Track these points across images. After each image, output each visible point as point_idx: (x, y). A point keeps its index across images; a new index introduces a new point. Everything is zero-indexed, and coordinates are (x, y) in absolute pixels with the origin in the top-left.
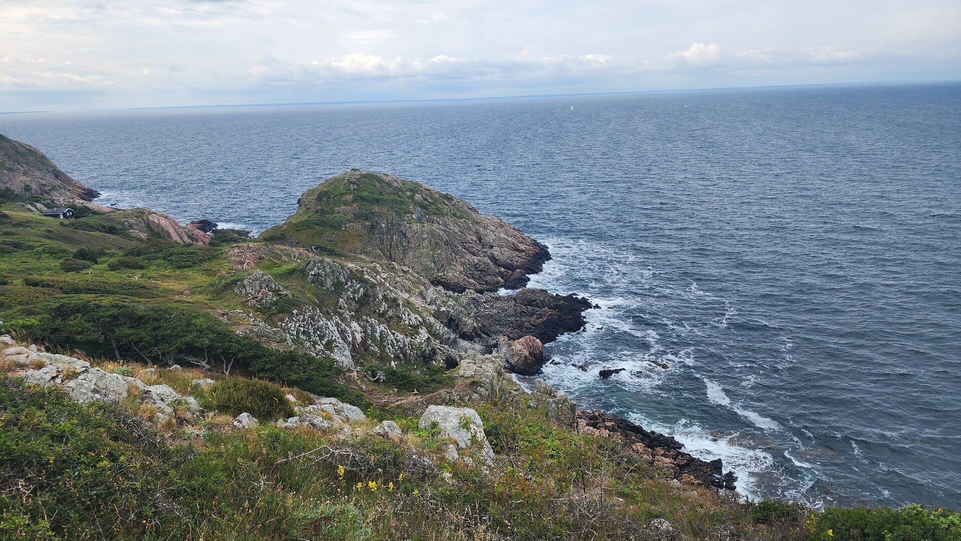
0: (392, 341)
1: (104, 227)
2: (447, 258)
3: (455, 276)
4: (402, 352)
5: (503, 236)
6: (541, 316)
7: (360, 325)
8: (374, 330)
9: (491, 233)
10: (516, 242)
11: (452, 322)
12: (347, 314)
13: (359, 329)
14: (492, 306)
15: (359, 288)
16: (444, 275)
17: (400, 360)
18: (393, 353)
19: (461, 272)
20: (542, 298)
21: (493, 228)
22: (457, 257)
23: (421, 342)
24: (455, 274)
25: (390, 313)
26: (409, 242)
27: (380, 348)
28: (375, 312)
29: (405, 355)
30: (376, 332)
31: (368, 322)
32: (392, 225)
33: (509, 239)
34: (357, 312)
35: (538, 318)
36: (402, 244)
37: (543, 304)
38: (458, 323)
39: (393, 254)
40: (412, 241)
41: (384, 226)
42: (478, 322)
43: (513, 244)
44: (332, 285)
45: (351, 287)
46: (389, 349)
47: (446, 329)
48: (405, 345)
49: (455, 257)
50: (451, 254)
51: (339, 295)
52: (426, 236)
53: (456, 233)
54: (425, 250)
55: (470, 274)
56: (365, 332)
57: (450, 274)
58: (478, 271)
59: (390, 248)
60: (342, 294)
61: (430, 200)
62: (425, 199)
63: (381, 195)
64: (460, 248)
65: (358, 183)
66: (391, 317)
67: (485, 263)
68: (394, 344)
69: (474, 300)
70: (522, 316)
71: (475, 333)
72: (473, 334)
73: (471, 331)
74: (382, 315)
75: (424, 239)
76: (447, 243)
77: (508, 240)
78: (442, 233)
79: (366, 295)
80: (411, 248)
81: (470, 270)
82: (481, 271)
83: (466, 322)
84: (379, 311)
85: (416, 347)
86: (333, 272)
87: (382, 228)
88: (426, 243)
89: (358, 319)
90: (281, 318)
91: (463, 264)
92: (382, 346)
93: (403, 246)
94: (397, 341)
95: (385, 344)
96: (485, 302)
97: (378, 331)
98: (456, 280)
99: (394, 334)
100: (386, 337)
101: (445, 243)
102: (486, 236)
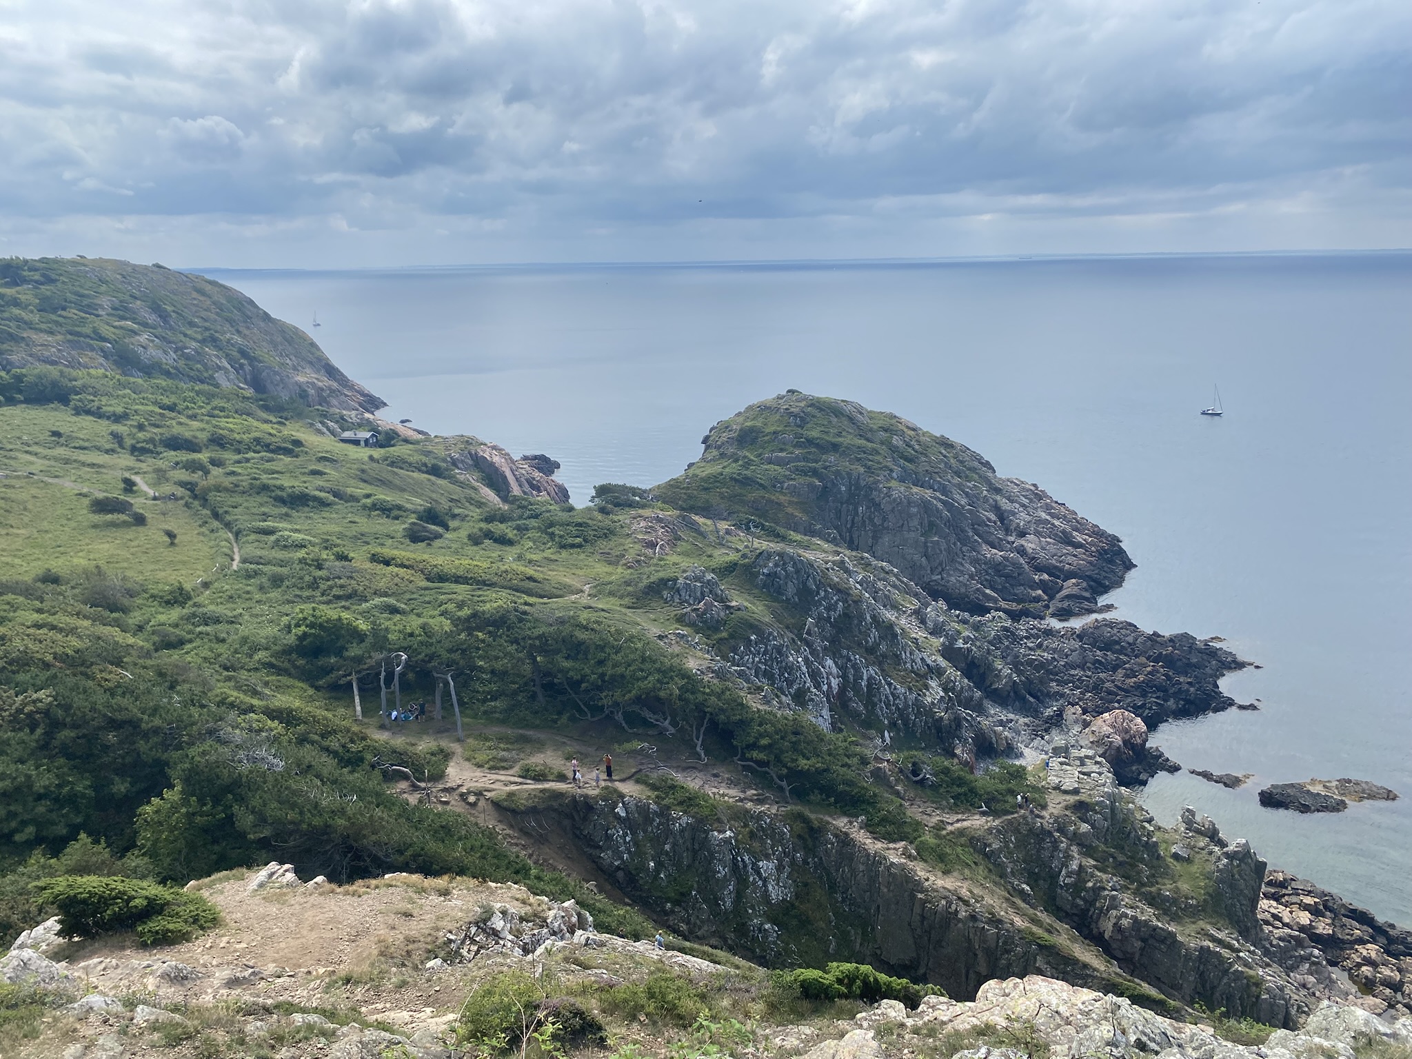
0: (887, 697)
1: (425, 465)
2: (949, 550)
3: (960, 582)
4: (901, 716)
5: (1044, 515)
6: (1132, 674)
7: (836, 663)
8: (858, 676)
9: (1021, 509)
10: (1068, 529)
11: (975, 669)
12: (818, 644)
13: (835, 670)
14: (1040, 646)
15: (836, 602)
16: (942, 579)
17: (899, 730)
18: (887, 718)
19: (972, 577)
20: (1130, 639)
21: (1025, 501)
22: (964, 549)
23: (933, 703)
24: (961, 579)
25: (883, 647)
26: (884, 519)
27: (866, 707)
28: (860, 644)
29: (906, 724)
30: (862, 679)
31: (850, 660)
32: (858, 487)
33: (1057, 523)
34: (832, 642)
35: (1127, 676)
36: (871, 520)
37: (1133, 650)
38: (984, 673)
39: (855, 536)
40: (891, 517)
41: (843, 488)
42: (1019, 673)
43: (1064, 532)
44: (795, 594)
45: (824, 598)
46: (881, 709)
47: (966, 681)
48: (906, 706)
49: (961, 550)
50: (955, 544)
51: (807, 612)
52: (914, 510)
53: (963, 507)
54: (912, 535)
55: (986, 580)
56: (844, 677)
57: (953, 579)
58: (1000, 576)
59: (852, 527)
60: (810, 610)
61: (917, 447)
62: (908, 445)
63: (840, 436)
64: (971, 534)
65: (802, 414)
66: (884, 656)
67: (1014, 564)
68: (889, 701)
69: (1007, 631)
70: (1096, 668)
71: (1015, 693)
72: (1012, 694)
73: (1009, 688)
74: (871, 651)
75: (910, 516)
76: (948, 523)
77: (1053, 524)
78: (940, 506)
79: (846, 615)
80: (887, 528)
81: (987, 574)
82: (1007, 576)
83: (1000, 671)
84: (867, 642)
85: (925, 710)
86: (797, 572)
87: (840, 492)
88: (915, 523)
89: (834, 654)
90: (734, 647)
91: (975, 562)
92: (870, 704)
93: (874, 525)
94: (895, 696)
95: (876, 700)
96: (1027, 638)
97: (865, 678)
98: (963, 590)
99: (890, 684)
100: (878, 689)
101: (945, 524)
102: (1014, 514)
